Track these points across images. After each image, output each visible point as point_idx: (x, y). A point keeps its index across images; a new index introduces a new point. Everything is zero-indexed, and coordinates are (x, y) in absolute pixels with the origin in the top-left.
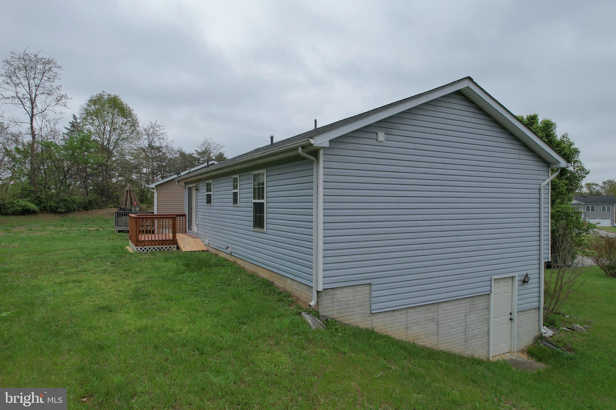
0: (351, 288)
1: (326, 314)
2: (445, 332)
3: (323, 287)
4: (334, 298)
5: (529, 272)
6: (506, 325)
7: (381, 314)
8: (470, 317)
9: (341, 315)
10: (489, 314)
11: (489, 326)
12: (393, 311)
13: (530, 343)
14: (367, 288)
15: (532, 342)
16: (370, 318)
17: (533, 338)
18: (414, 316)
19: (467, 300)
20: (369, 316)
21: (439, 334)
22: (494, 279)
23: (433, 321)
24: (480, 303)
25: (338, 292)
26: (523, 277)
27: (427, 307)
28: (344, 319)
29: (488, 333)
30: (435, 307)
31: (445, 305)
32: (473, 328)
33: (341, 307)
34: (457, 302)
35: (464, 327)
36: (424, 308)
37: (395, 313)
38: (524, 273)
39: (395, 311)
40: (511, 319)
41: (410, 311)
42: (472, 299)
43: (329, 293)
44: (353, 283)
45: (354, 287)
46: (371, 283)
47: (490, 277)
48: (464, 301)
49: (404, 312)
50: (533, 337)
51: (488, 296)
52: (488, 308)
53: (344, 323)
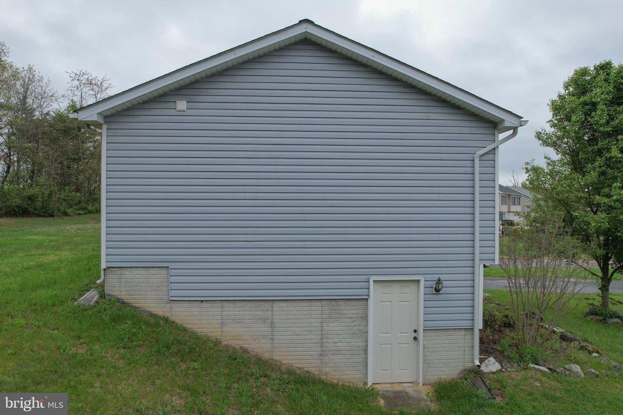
0: (143, 269)
1: (112, 293)
2: (285, 338)
3: (106, 265)
4: (122, 278)
5: (442, 277)
6: (407, 345)
7: (183, 302)
8: (330, 325)
9: (130, 296)
10: (367, 325)
11: (367, 341)
12: (202, 301)
13: (455, 376)
14: (164, 272)
15: (459, 375)
16: (168, 306)
17: (462, 370)
18: (231, 311)
19: (325, 302)
20: (167, 303)
21: (275, 339)
22: (374, 281)
23: (264, 322)
24: (350, 310)
25: (127, 272)
26: (435, 282)
27: (255, 304)
28: (135, 301)
29: (366, 350)
30: (268, 305)
31: (284, 304)
32: (336, 340)
33: (131, 288)
34: (307, 304)
35: (319, 337)
36: (250, 304)
37: (204, 305)
38: (436, 277)
39: (204, 302)
40: (415, 339)
41: (227, 304)
42: (334, 303)
43: (115, 272)
44: (144, 265)
45: (147, 269)
46: (169, 267)
47: (367, 277)
48: (319, 304)
49: (218, 304)
50: (460, 368)
51: (364, 302)
52: (365, 318)
53: (134, 306)
